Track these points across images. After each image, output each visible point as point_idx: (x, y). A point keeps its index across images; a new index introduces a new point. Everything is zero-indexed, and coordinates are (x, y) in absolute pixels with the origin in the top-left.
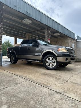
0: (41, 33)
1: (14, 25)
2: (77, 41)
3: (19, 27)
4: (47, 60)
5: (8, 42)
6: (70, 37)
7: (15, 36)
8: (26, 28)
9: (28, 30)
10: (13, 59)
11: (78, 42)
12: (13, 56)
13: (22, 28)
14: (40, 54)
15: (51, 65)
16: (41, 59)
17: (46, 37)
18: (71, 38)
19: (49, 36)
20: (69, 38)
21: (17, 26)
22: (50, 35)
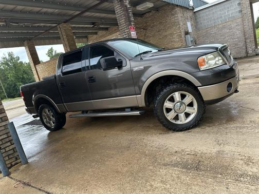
0: (97, 15)
1: (12, 11)
2: (195, 10)
3: (30, 12)
4: (168, 104)
5: (12, 58)
6: (177, 6)
7: (25, 43)
8: (50, 10)
9: (58, 14)
10: (49, 117)
11: (197, 14)
12: (47, 110)
13: (38, 13)
14: (137, 88)
15: (182, 116)
16: (142, 103)
17: (122, 21)
18: (181, 7)
19: (129, 17)
20: (178, 10)
21: (22, 12)
22: (131, 15)
